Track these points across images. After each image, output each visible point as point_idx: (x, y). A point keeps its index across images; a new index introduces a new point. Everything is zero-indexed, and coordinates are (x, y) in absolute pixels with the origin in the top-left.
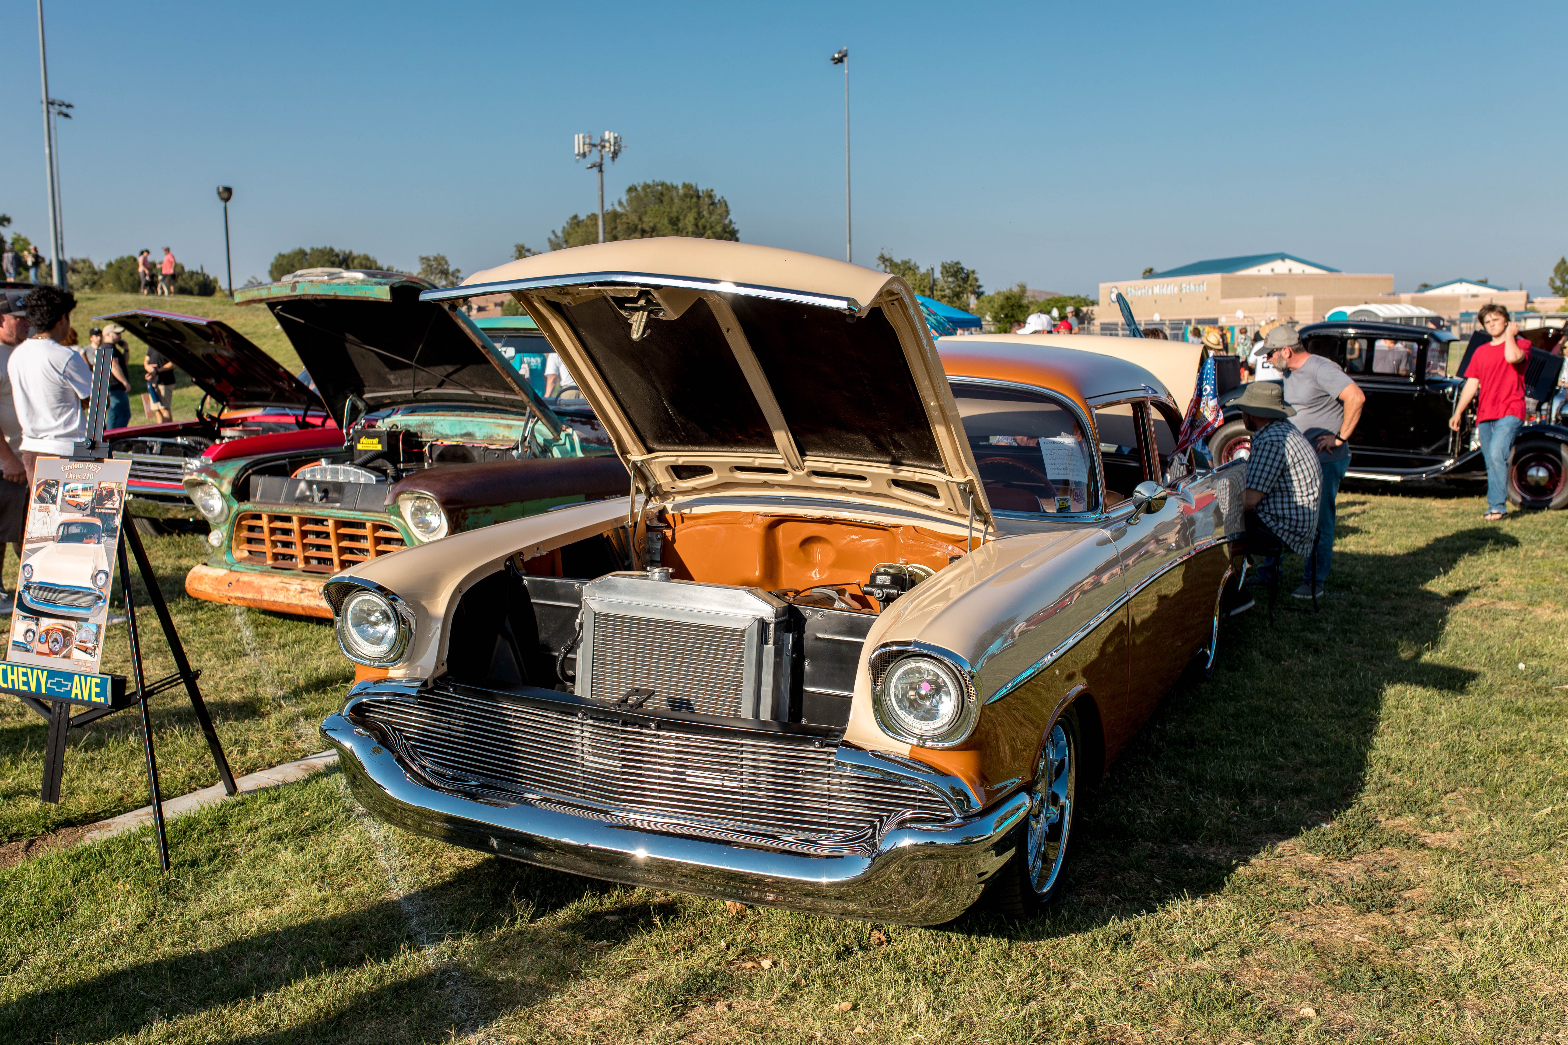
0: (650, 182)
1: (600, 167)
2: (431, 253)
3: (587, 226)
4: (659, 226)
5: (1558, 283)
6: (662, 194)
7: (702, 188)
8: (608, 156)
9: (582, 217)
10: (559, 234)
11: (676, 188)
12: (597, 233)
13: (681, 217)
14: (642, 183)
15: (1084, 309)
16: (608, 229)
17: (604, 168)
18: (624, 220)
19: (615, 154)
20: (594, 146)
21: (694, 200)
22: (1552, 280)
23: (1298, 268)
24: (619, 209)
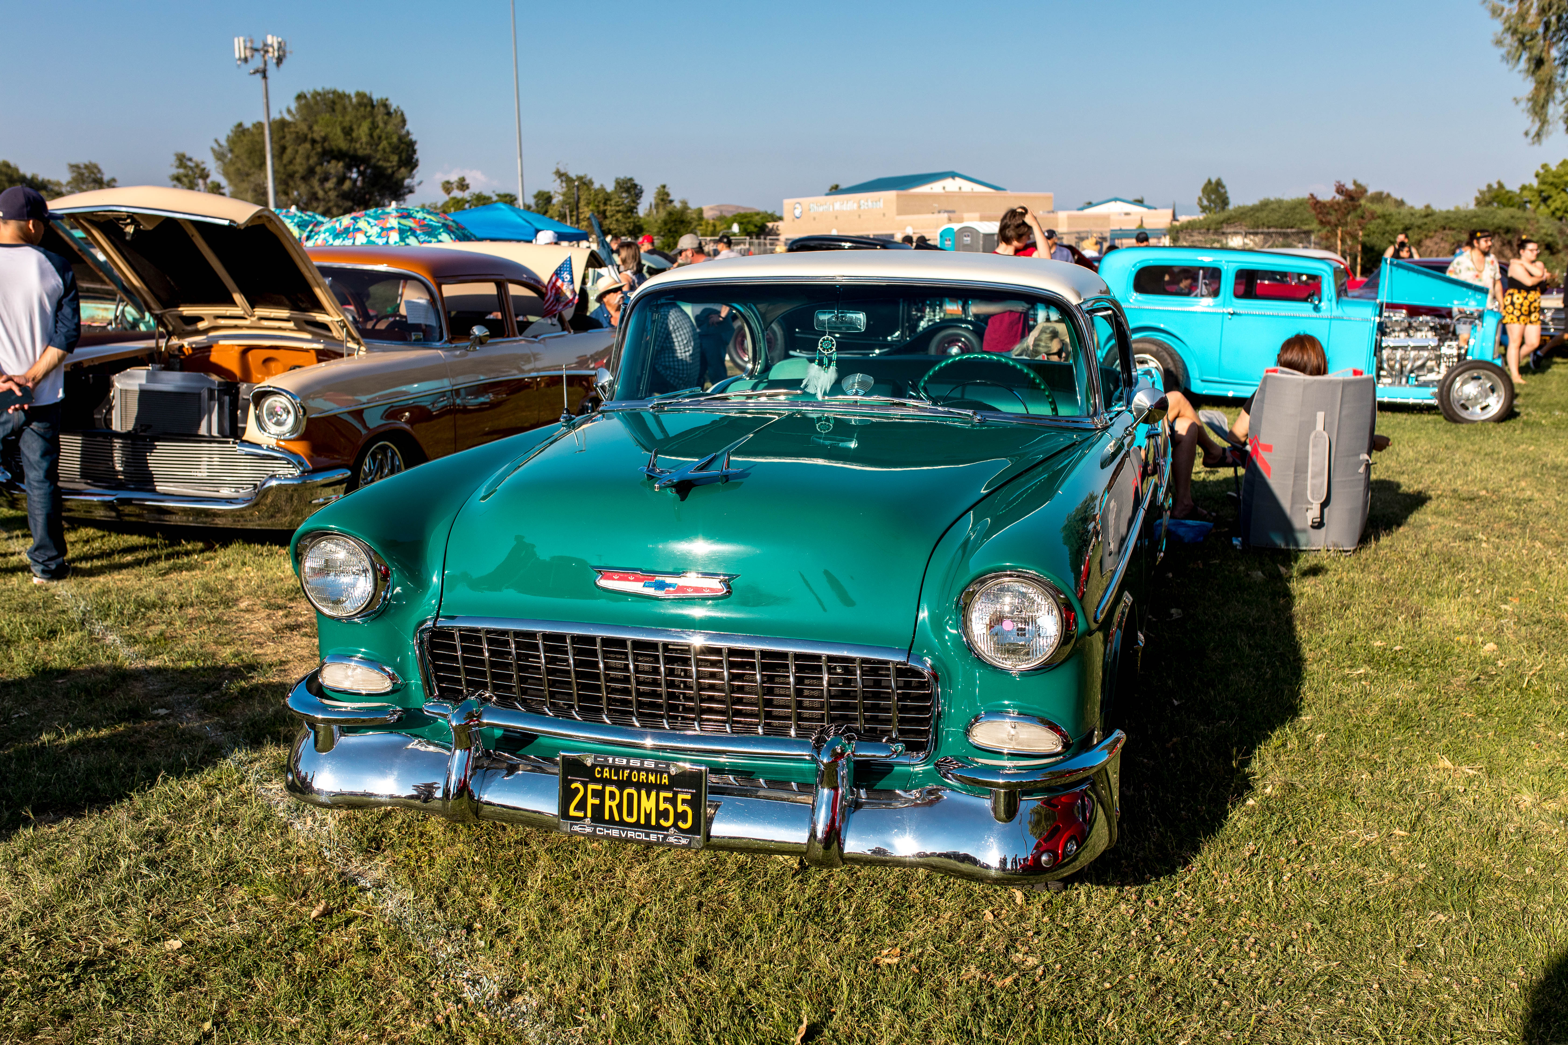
0: (319, 89)
1: (264, 73)
2: (82, 160)
3: (252, 134)
4: (331, 135)
5: (1205, 203)
6: (334, 102)
7: (376, 97)
8: (272, 63)
9: (248, 124)
10: (223, 142)
11: (349, 97)
12: (263, 142)
13: (355, 127)
14: (311, 90)
15: (770, 225)
16: (276, 138)
17: (269, 74)
18: (292, 129)
19: (280, 60)
20: (257, 50)
21: (369, 109)
22: (1200, 199)
23: (967, 186)
24: (288, 118)
